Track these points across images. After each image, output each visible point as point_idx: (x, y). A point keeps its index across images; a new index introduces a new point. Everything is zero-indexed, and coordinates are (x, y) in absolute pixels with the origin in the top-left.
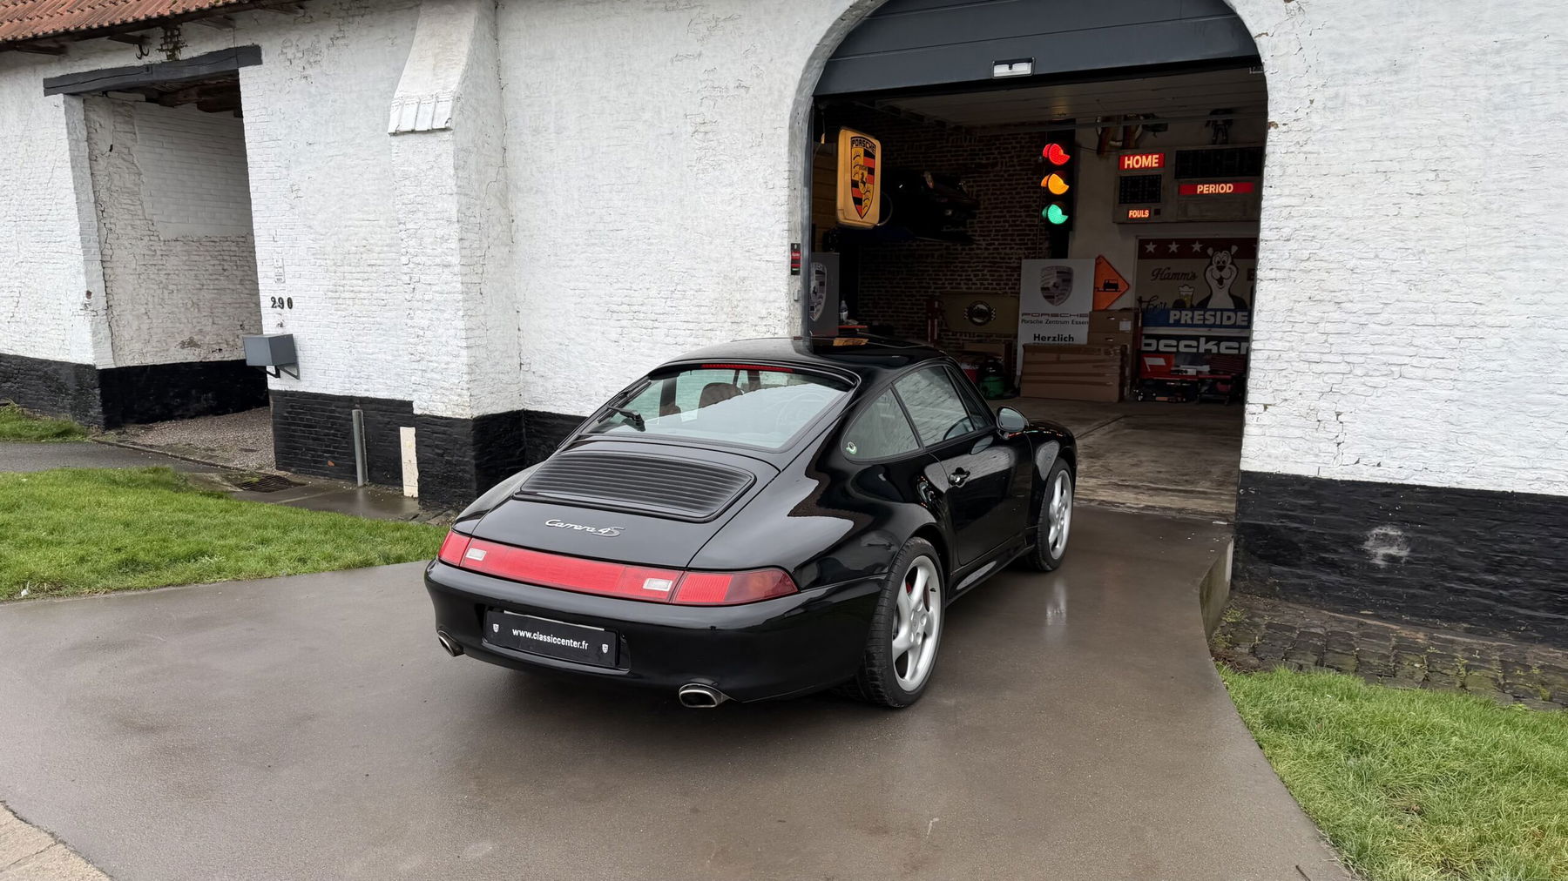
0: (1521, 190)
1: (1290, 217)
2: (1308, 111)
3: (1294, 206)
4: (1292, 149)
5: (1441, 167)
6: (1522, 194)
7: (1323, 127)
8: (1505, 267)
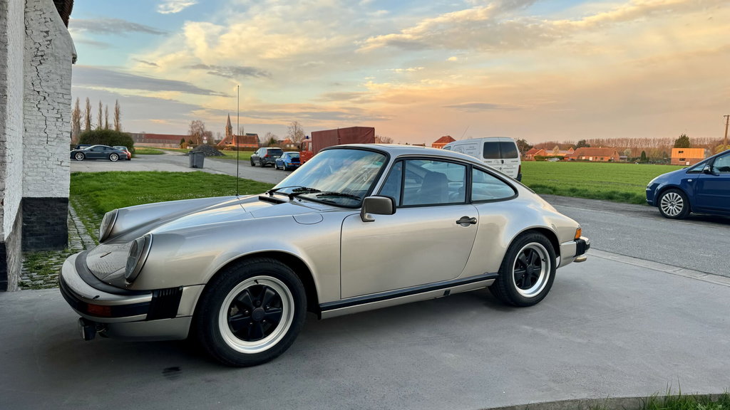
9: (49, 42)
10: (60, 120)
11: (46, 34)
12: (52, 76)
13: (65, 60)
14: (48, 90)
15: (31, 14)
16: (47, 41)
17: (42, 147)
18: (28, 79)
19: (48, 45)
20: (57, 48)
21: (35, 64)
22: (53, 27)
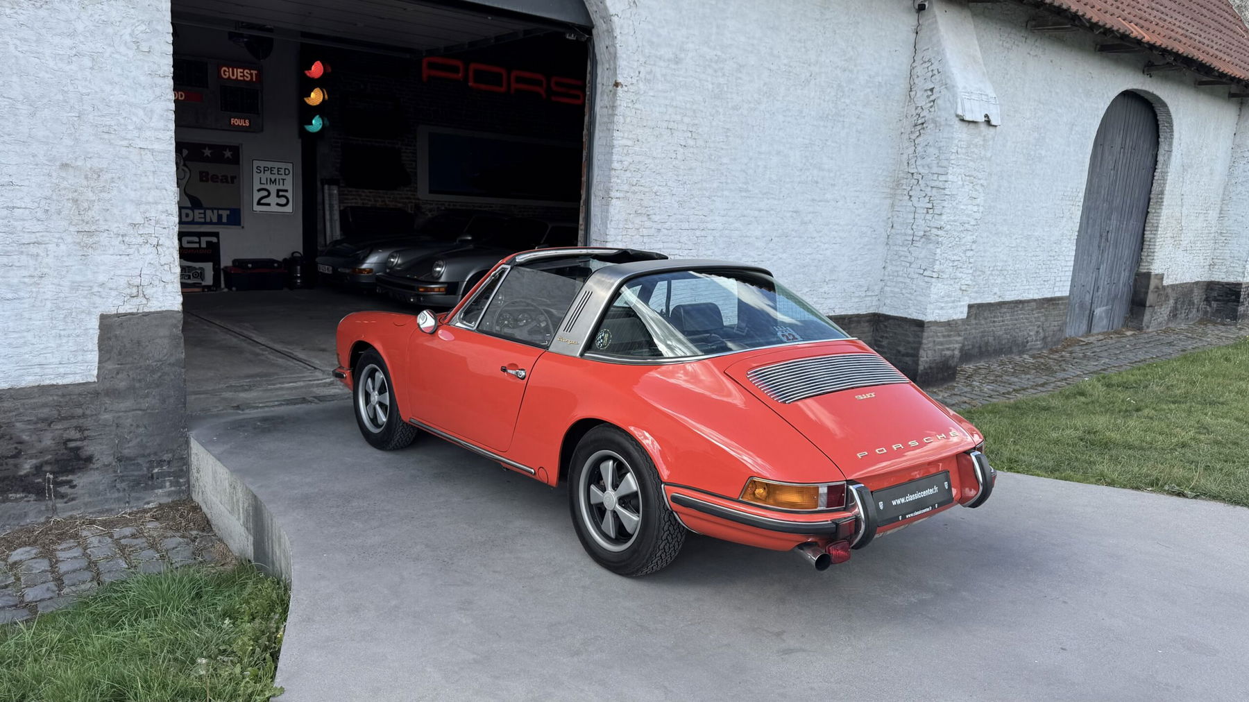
0: (722, 149)
1: (627, 155)
2: (638, 78)
3: (629, 147)
4: (630, 105)
5: (694, 130)
6: (723, 152)
7: (645, 92)
8: (715, 194)
9: (932, 103)
10: (931, 211)
11: (930, 93)
12: (931, 150)
13: (946, 124)
14: (922, 171)
15: (919, 70)
16: (930, 102)
17: (906, 249)
18: (905, 156)
19: (931, 107)
20: (939, 109)
21: (913, 137)
22: (939, 81)
